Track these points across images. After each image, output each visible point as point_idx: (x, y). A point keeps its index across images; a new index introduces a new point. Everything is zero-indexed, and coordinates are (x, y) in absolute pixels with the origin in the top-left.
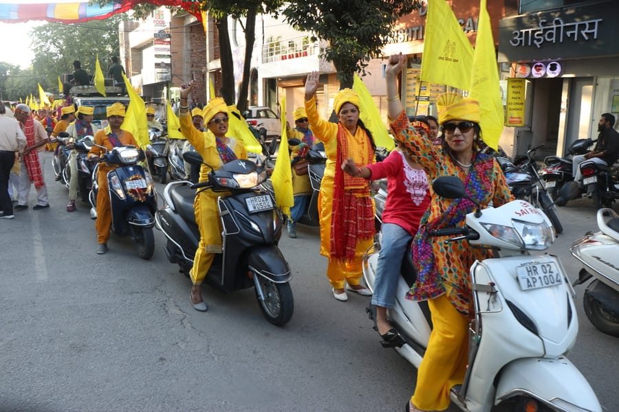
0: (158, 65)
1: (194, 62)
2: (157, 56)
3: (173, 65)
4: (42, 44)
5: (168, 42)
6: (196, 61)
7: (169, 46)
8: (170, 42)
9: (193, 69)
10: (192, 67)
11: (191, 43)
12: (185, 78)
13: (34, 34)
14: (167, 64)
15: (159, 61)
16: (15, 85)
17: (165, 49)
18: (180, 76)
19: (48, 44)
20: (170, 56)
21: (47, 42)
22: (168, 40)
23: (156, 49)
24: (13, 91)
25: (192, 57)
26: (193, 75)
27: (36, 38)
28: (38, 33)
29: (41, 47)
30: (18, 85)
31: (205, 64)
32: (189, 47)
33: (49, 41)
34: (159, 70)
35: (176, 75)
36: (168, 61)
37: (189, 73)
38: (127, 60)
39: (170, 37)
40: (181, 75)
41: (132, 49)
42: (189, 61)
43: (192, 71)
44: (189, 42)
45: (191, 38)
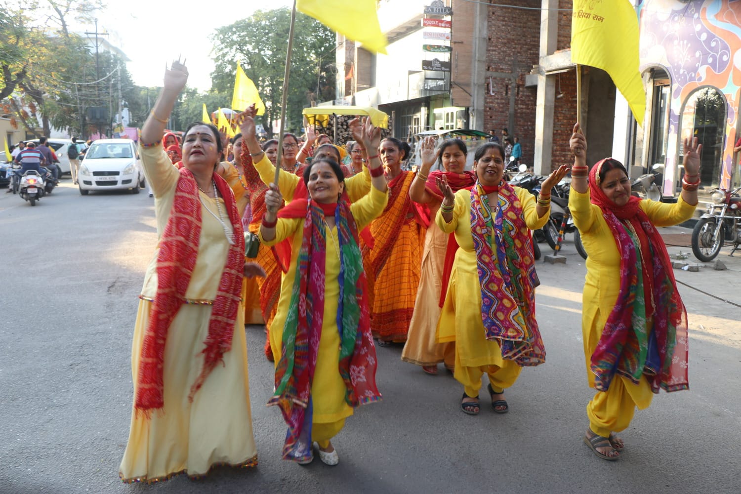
0: (427, 65)
1: (491, 61)
2: (428, 48)
3: (453, 66)
4: (226, 50)
5: (447, 22)
6: (495, 58)
7: (448, 31)
8: (450, 24)
9: (489, 73)
10: (488, 70)
11: (489, 26)
12: (474, 91)
13: (216, 38)
14: (443, 64)
15: (430, 56)
16: (190, 112)
17: (441, 35)
18: (464, 86)
19: (233, 50)
20: (450, 49)
21: (231, 48)
22: (448, 18)
23: (427, 35)
24: (187, 118)
25: (488, 51)
26: (488, 85)
27: (219, 42)
28: (221, 36)
29: (224, 55)
30: (193, 111)
31: (535, 58)
32: (485, 33)
33: (234, 47)
34: (430, 73)
35: (458, 85)
36: (445, 57)
37: (482, 81)
38: (348, 67)
39: (451, 14)
40: (468, 85)
41: (358, 48)
42: (484, 58)
43: (487, 78)
44: (486, 23)
45: (489, 17)
